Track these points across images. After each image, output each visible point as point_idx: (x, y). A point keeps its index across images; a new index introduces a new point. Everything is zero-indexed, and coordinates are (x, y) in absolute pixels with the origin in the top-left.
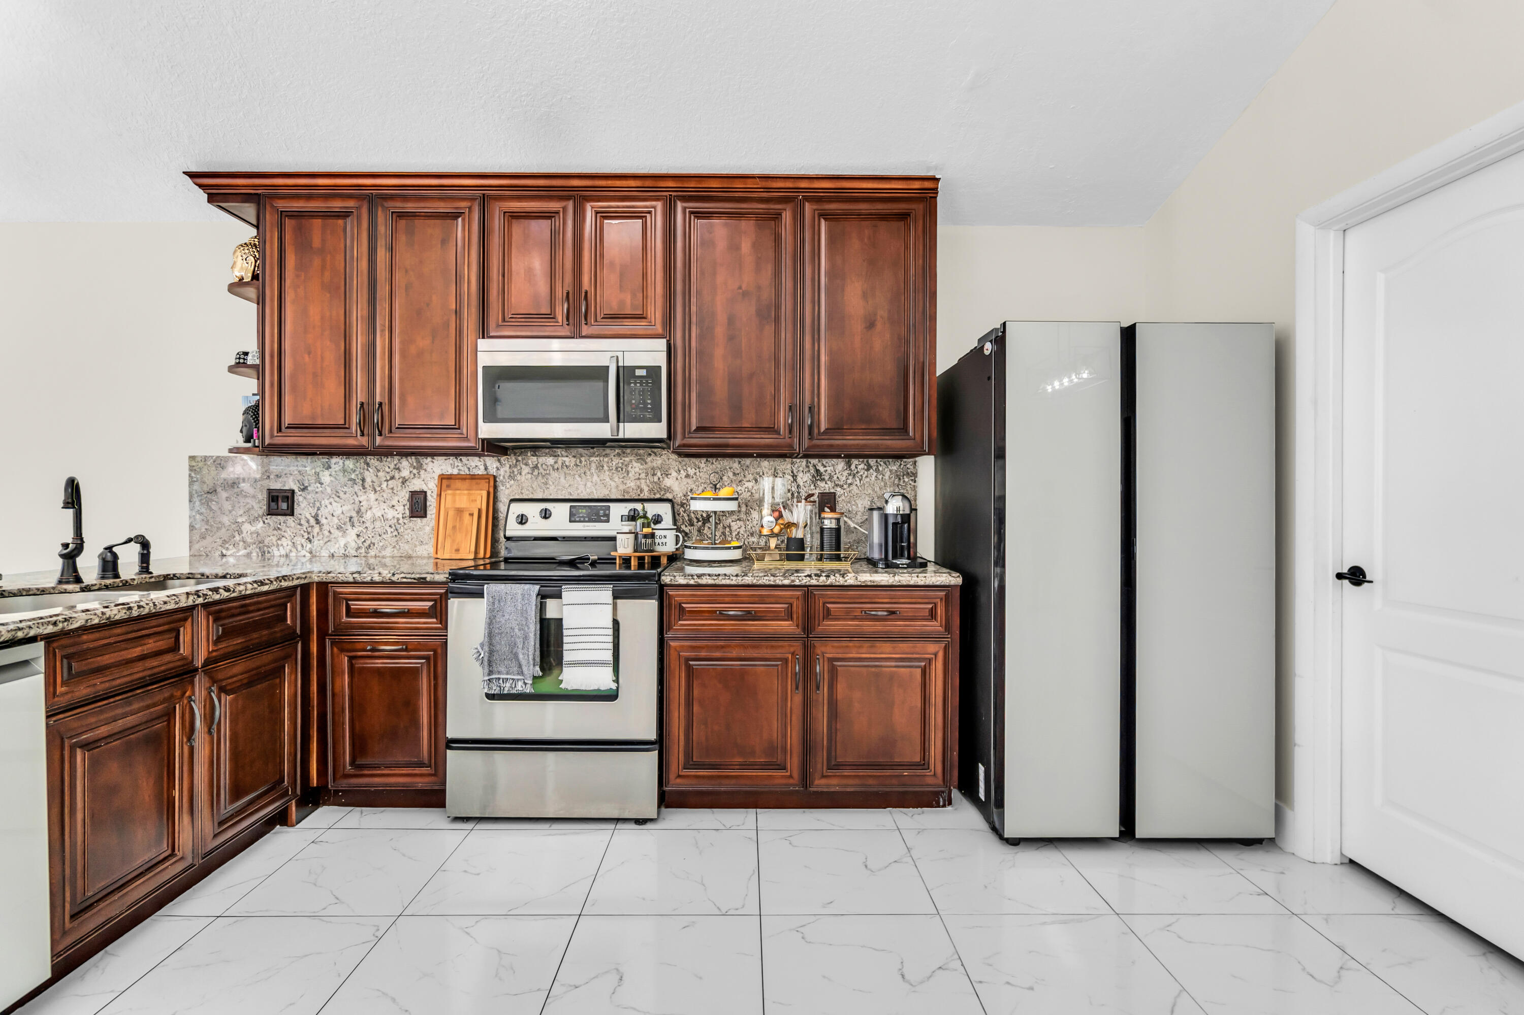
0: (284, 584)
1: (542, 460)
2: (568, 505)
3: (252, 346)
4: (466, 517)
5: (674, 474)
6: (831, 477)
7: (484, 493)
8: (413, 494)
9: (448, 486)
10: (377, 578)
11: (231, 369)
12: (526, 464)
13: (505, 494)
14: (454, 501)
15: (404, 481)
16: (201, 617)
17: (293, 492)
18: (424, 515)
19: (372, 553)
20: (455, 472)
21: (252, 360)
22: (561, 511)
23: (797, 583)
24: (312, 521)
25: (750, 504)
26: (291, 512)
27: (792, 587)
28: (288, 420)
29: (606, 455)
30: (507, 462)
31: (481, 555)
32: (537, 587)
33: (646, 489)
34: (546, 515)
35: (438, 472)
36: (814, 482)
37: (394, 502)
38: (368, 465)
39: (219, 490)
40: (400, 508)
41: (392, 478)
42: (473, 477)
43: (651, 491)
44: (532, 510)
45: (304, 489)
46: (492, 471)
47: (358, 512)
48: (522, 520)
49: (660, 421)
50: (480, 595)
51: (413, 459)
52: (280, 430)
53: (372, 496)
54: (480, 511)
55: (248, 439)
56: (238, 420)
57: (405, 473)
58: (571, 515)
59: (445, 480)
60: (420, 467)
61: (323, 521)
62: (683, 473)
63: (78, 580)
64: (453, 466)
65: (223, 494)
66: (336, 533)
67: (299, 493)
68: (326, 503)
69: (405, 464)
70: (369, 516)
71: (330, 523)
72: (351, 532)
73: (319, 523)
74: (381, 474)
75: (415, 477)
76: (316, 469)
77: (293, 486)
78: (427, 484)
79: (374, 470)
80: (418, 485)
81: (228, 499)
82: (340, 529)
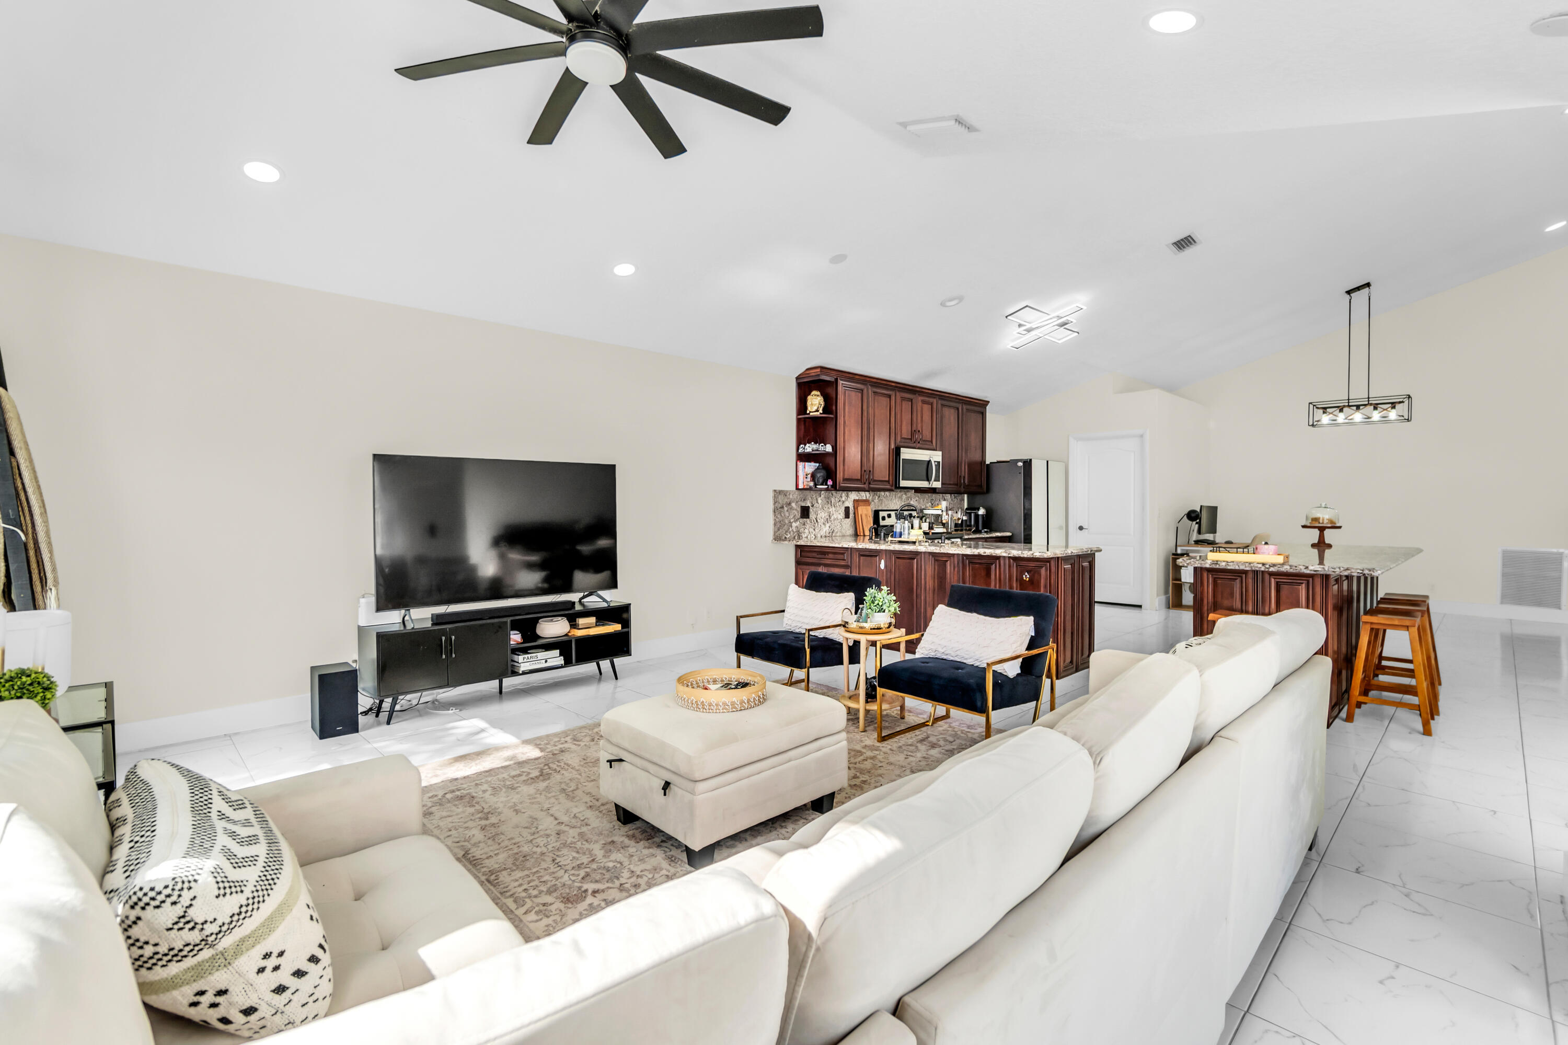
8: (846, 507)
9: (857, 505)
14: (858, 511)
15: (843, 502)
17: (809, 508)
18: (849, 518)
20: (858, 498)
24: (815, 520)
26: (808, 516)
34: (889, 516)
35: (854, 498)
37: (840, 511)
38: (832, 494)
39: (784, 505)
40: (842, 514)
41: (840, 500)
44: (885, 514)
45: (813, 506)
47: (829, 516)
48: (883, 518)
51: (846, 492)
53: (834, 509)
57: (843, 499)
59: (857, 501)
60: (847, 496)
61: (819, 521)
64: (857, 495)
65: (786, 509)
66: (823, 526)
67: (811, 508)
68: (819, 512)
69: (844, 494)
70: (832, 518)
71: (821, 521)
72: (828, 525)
73: (817, 521)
74: (836, 499)
75: (847, 500)
76: (816, 497)
77: (809, 504)
78: (849, 504)
79: (836, 496)
80: (847, 504)
81: (787, 511)
82: (824, 524)
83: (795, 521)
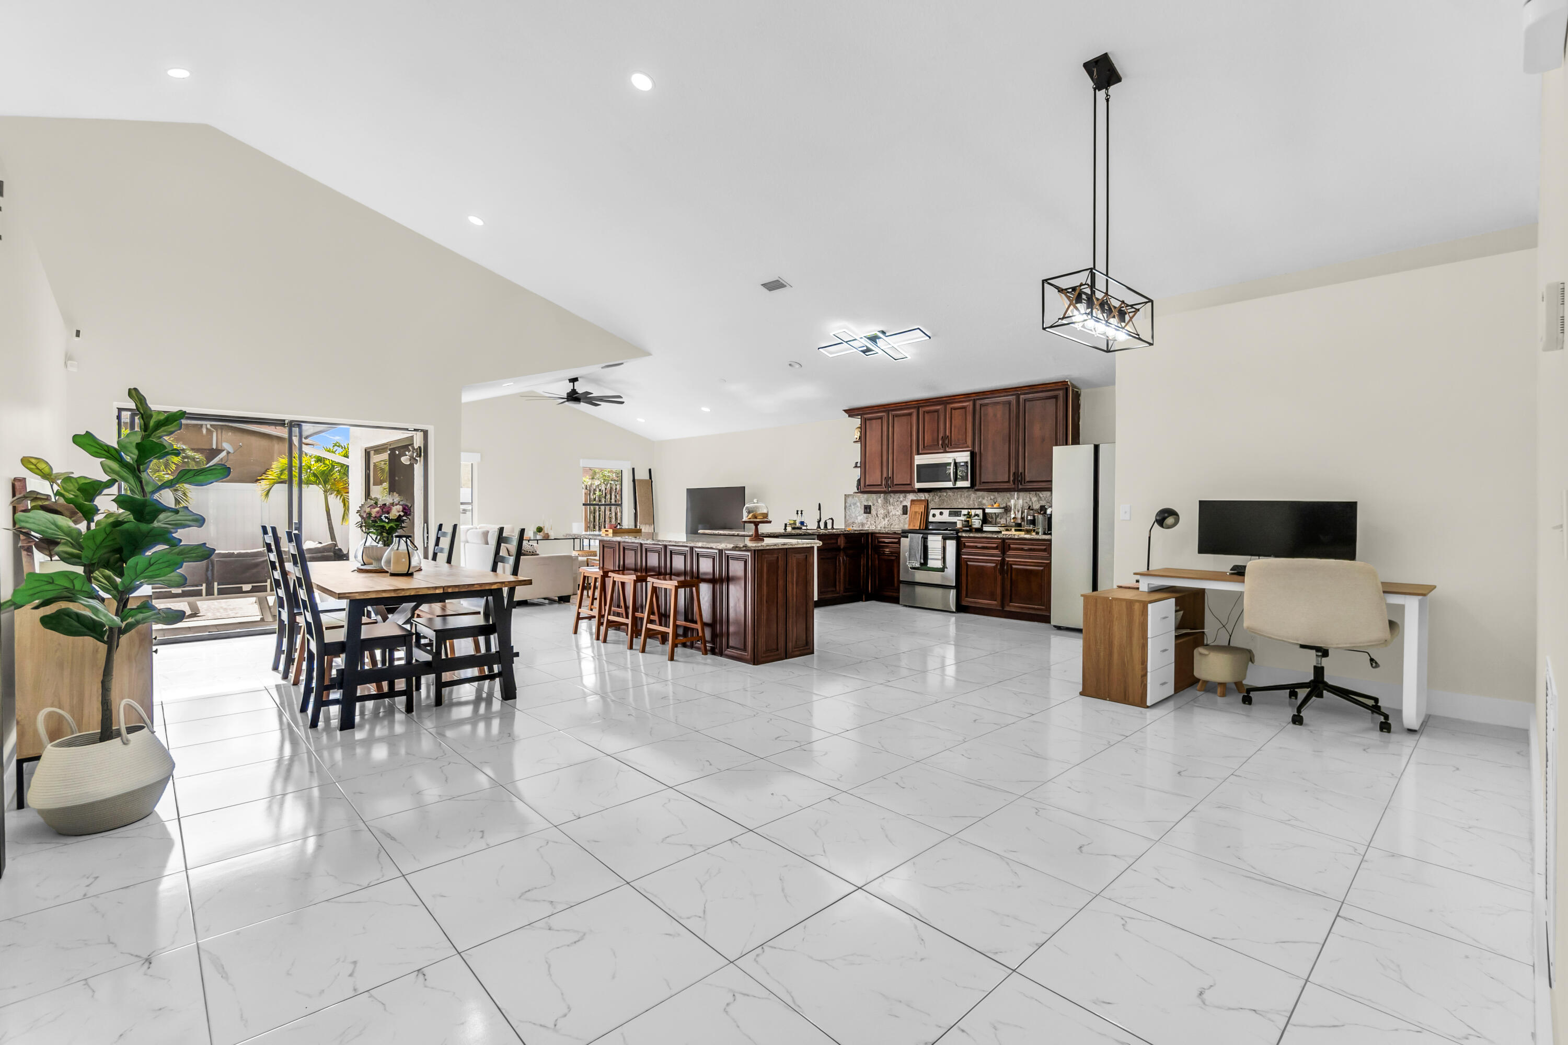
0: (862, 532)
1: (942, 493)
2: (949, 510)
3: (859, 461)
4: (918, 514)
5: (986, 498)
6: (1045, 499)
7: (924, 506)
8: (903, 506)
9: (914, 504)
10: (884, 532)
11: (854, 467)
12: (937, 495)
13: (931, 506)
14: (914, 509)
15: (901, 502)
16: (842, 537)
17: (870, 506)
18: (907, 514)
19: (892, 527)
20: (916, 498)
21: (859, 465)
22: (946, 512)
23: (999, 537)
24: (876, 516)
25: (1007, 510)
26: (870, 513)
27: (997, 538)
28: (867, 484)
29: (963, 492)
30: (932, 494)
31: (922, 528)
32: (922, 535)
33: (976, 504)
34: (941, 514)
35: (911, 499)
36: (1038, 501)
37: (898, 509)
38: (891, 496)
39: (852, 505)
40: (900, 511)
41: (898, 501)
42: (921, 501)
43: (978, 505)
44: (937, 512)
45: (874, 505)
46: (927, 498)
47: (888, 513)
48: (934, 515)
49: (968, 480)
50: (907, 537)
51: (903, 494)
52: (865, 487)
53: (892, 507)
54: (922, 512)
55: (858, 489)
56: (855, 484)
57: (901, 499)
58: (950, 514)
59: (912, 501)
60: (905, 497)
61: (879, 516)
62: (989, 498)
63: (820, 528)
64: (915, 497)
65: (853, 507)
66: (883, 520)
67: (872, 506)
68: (879, 509)
69: (902, 496)
70: (891, 514)
71: (881, 516)
72: (887, 520)
73: (877, 516)
74: (895, 500)
75: (904, 500)
76: (876, 498)
77: (870, 504)
78: (907, 503)
79: (893, 498)
80: (905, 503)
81: (854, 508)
82: (883, 518)
83: (859, 516)
